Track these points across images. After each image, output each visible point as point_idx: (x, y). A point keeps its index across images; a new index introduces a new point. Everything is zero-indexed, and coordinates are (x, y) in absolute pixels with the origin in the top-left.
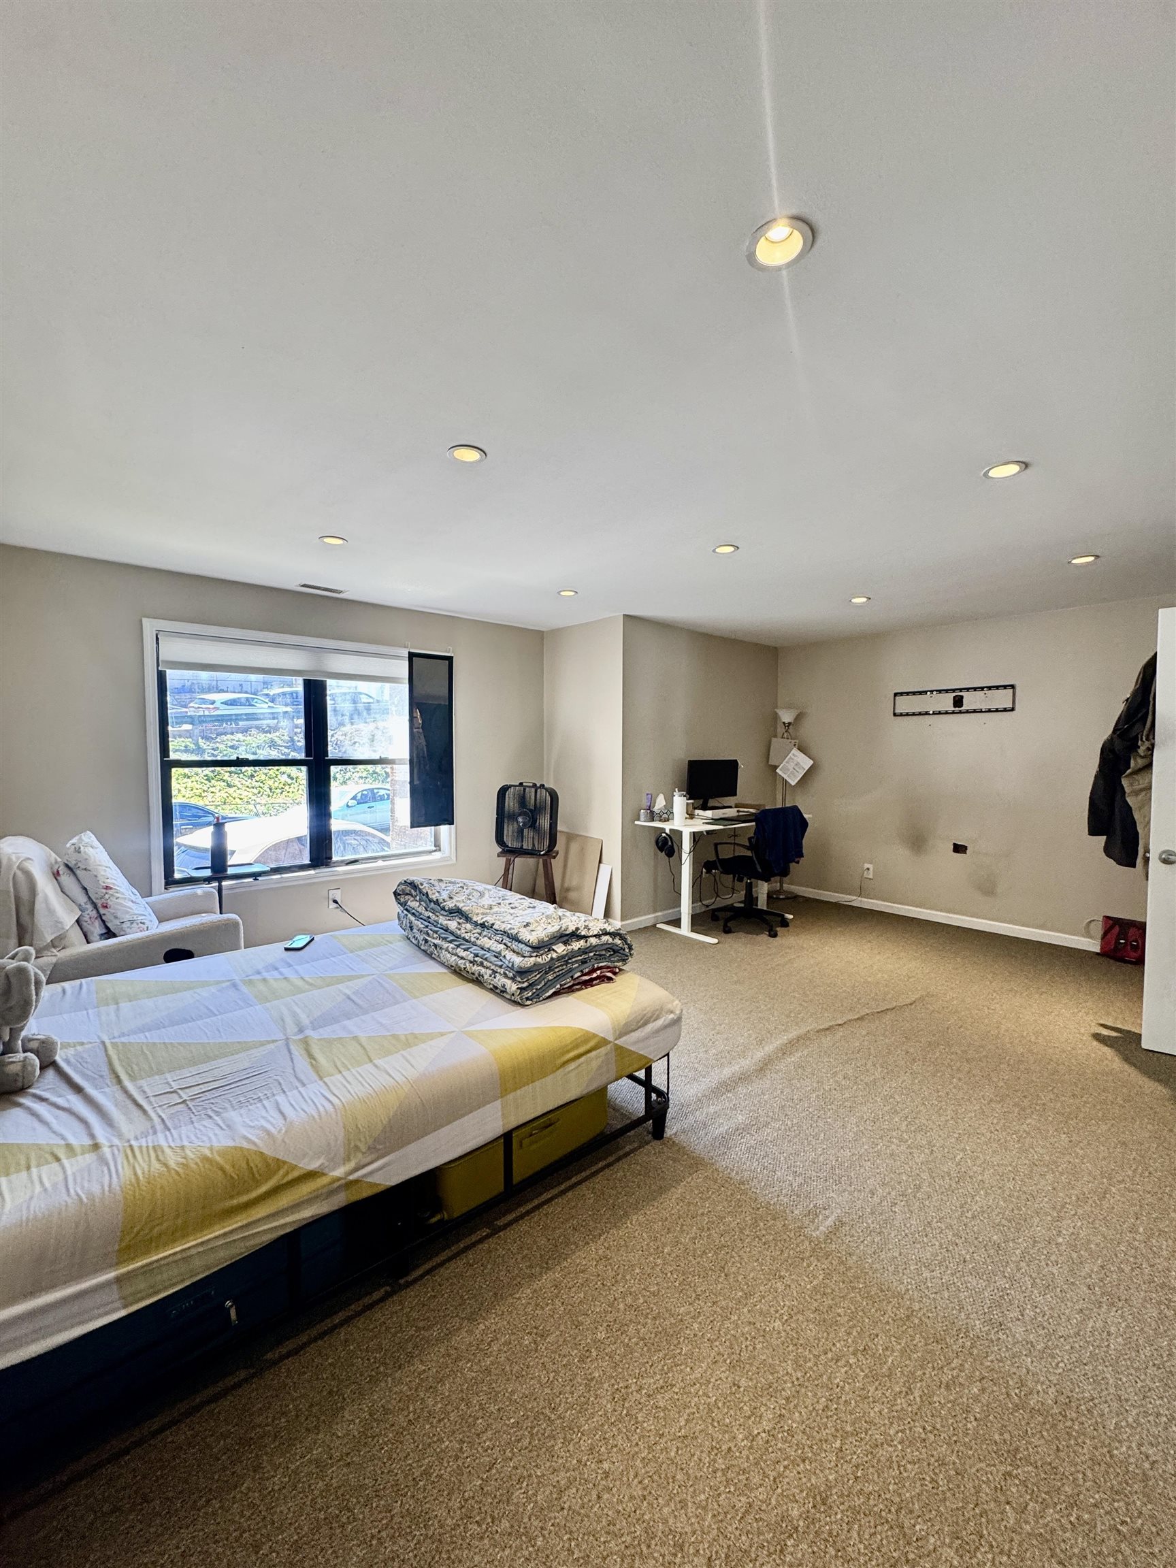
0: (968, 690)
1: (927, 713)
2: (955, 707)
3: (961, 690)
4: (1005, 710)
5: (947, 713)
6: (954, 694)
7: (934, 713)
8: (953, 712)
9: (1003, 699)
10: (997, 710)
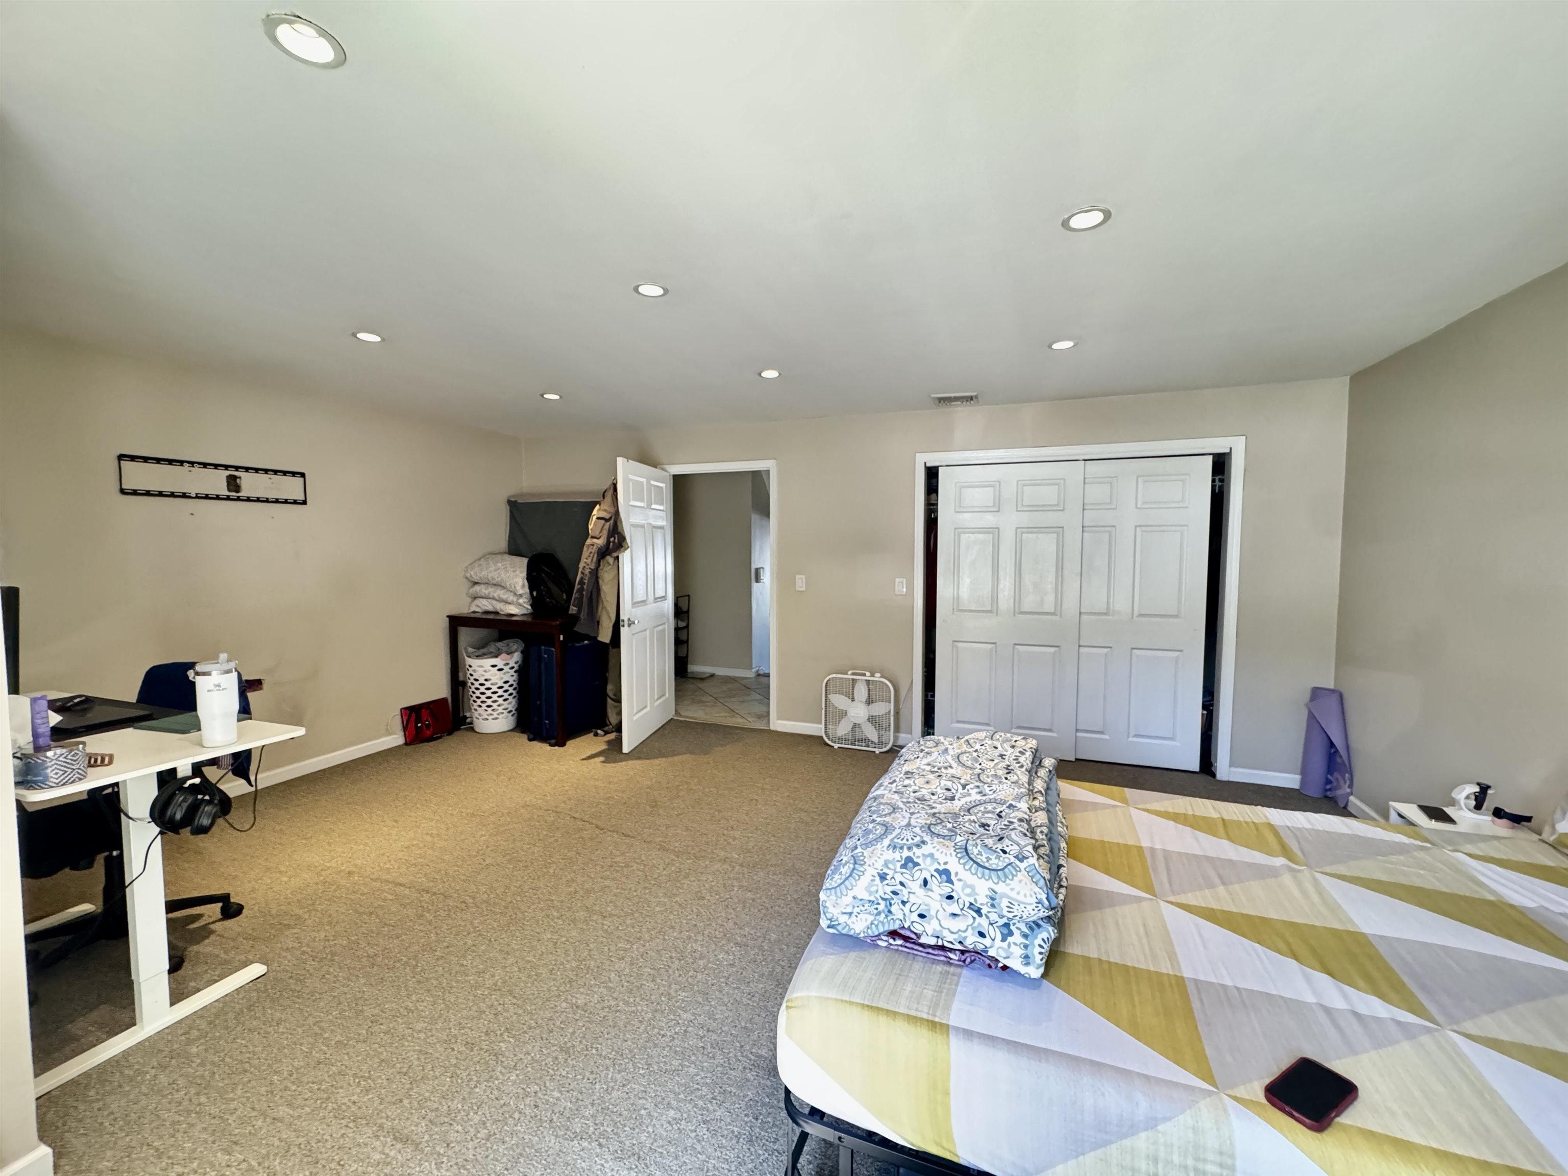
0: (247, 469)
1: (184, 496)
2: (229, 490)
3: (237, 468)
4: (295, 502)
5: (218, 498)
6: (228, 473)
7: (197, 497)
8: (228, 498)
9: (291, 488)
10: (286, 502)
